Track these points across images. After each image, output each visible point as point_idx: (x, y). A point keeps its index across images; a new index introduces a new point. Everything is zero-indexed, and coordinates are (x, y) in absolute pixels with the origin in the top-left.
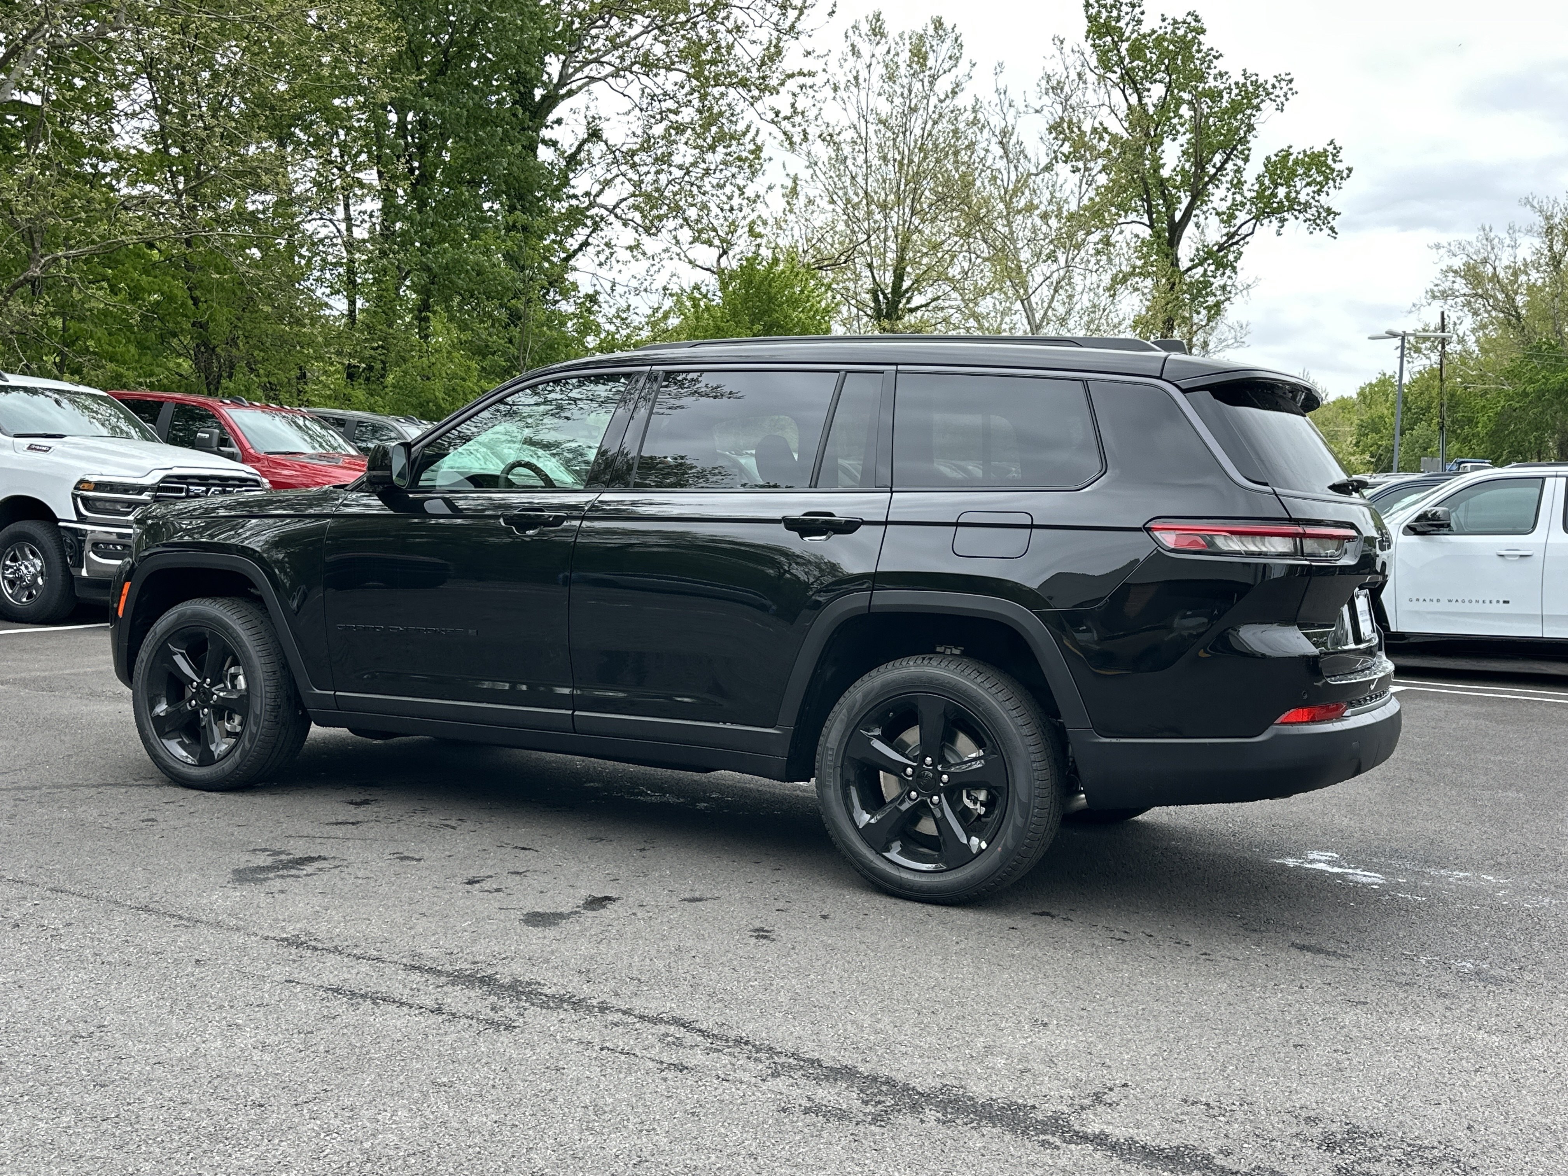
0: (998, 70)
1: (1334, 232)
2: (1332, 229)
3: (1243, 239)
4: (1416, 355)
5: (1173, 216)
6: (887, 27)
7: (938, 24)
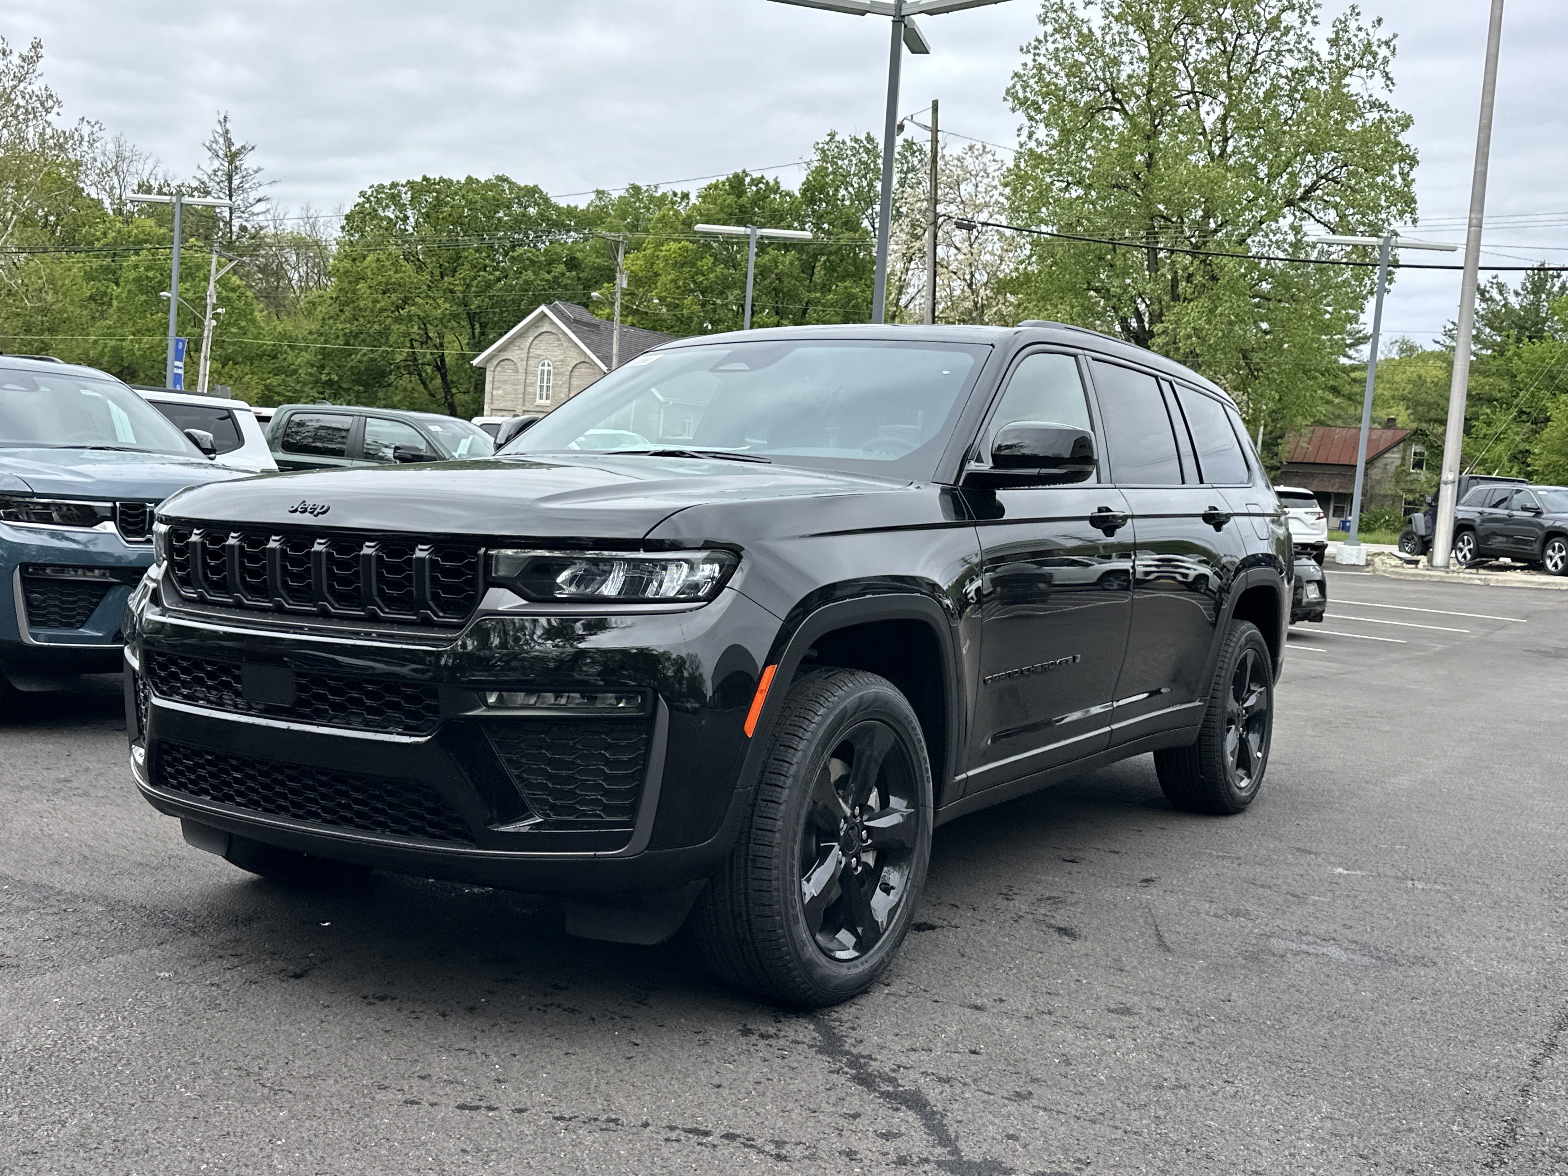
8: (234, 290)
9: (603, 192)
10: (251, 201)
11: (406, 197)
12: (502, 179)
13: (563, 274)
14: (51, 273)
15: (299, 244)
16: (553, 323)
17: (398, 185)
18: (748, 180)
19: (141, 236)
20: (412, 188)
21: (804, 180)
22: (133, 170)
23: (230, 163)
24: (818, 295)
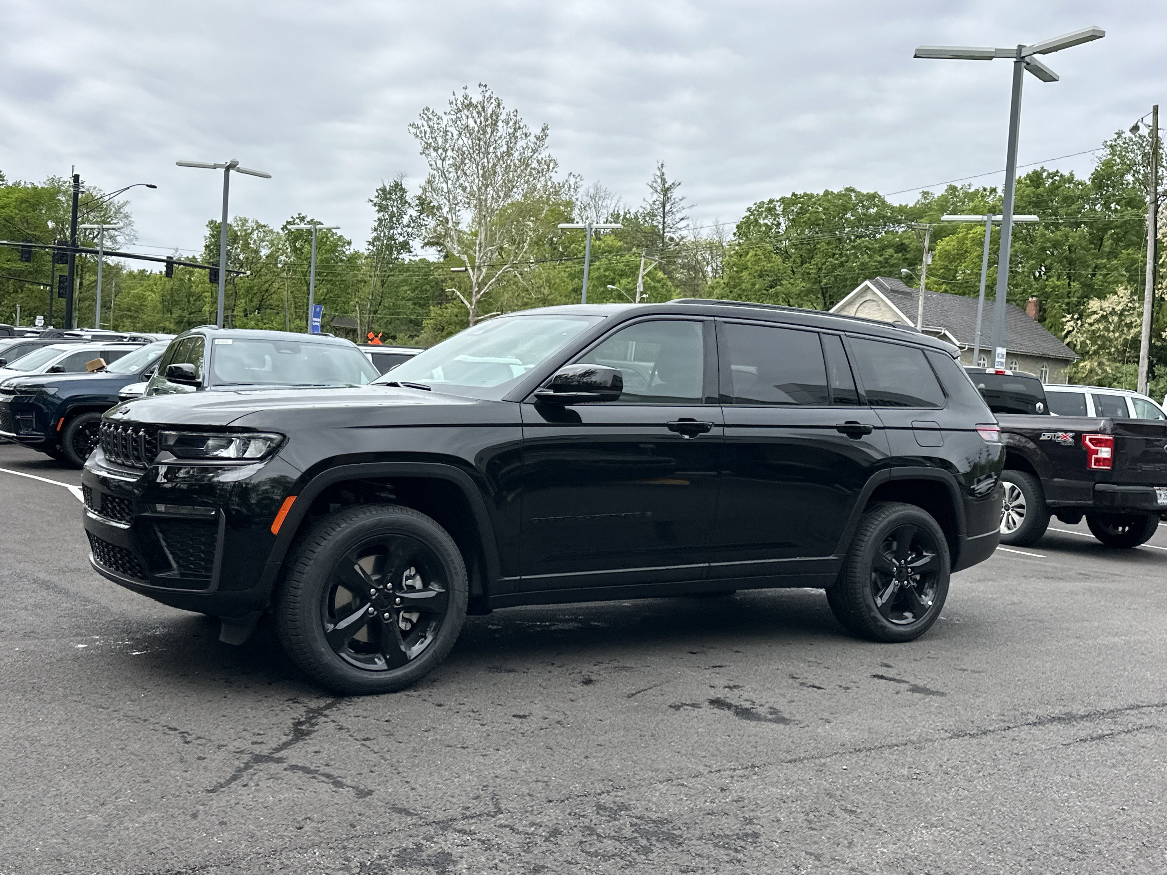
8: (659, 281)
9: (928, 193)
10: (677, 220)
11: (779, 209)
12: (850, 190)
13: (892, 256)
14: (548, 276)
15: (711, 247)
16: (875, 293)
17: (773, 201)
18: (1045, 174)
19: (606, 248)
20: (783, 202)
21: (1093, 171)
22: (604, 204)
23: (665, 195)
24: (1104, 261)
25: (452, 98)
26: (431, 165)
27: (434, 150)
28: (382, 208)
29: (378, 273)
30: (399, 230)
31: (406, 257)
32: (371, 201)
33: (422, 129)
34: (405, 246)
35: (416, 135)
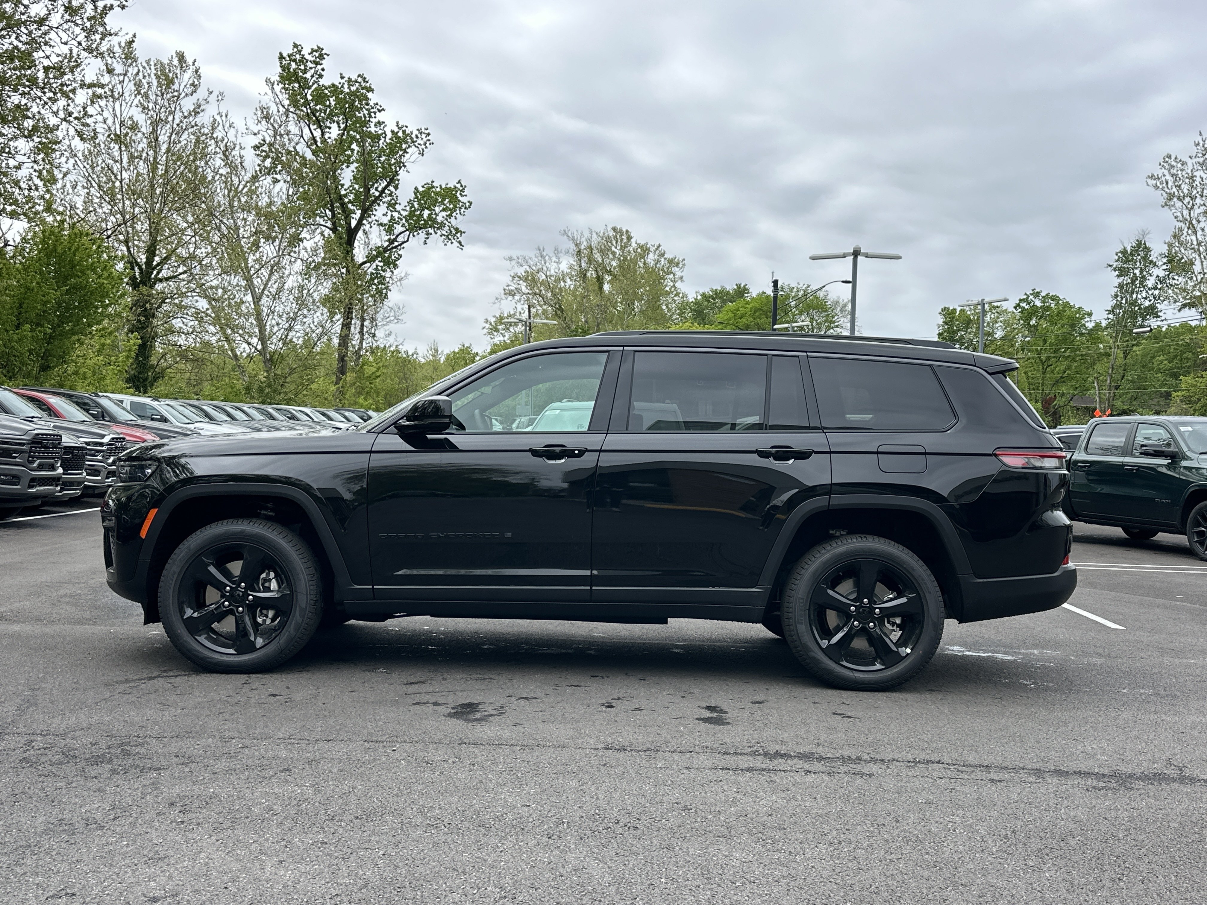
0: (220, 98)
1: (461, 245)
2: (460, 243)
3: (400, 245)
4: (495, 334)
5: (350, 224)
6: (137, 53)
7: (181, 57)
25: (1199, 139)
26: (1176, 217)
27: (1179, 199)
28: (1122, 272)
29: (1119, 343)
30: (1144, 294)
31: (1154, 323)
32: (1110, 266)
33: (1163, 179)
34: (1152, 311)
35: (1156, 187)
